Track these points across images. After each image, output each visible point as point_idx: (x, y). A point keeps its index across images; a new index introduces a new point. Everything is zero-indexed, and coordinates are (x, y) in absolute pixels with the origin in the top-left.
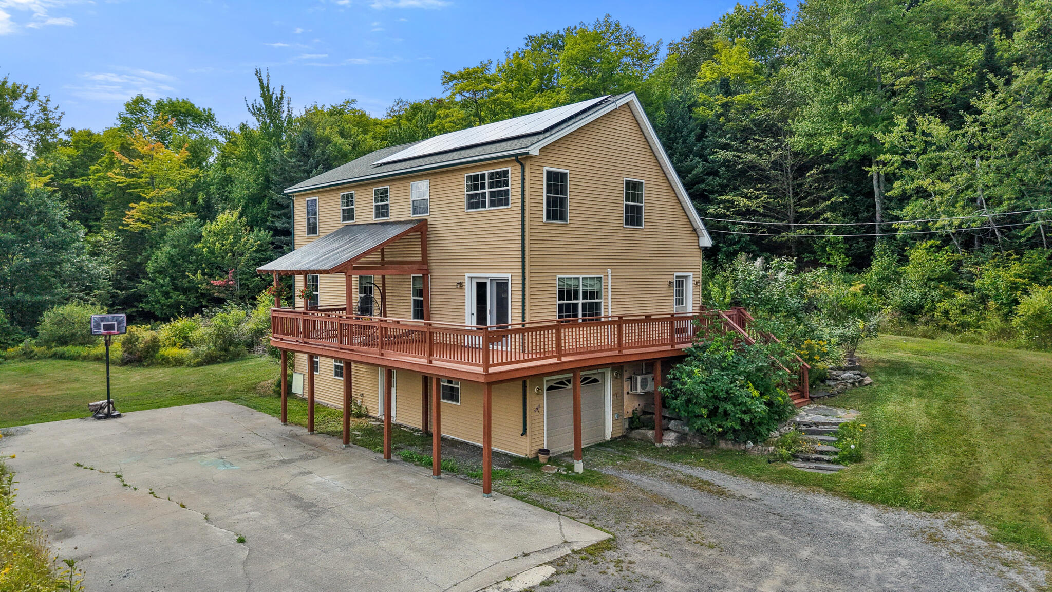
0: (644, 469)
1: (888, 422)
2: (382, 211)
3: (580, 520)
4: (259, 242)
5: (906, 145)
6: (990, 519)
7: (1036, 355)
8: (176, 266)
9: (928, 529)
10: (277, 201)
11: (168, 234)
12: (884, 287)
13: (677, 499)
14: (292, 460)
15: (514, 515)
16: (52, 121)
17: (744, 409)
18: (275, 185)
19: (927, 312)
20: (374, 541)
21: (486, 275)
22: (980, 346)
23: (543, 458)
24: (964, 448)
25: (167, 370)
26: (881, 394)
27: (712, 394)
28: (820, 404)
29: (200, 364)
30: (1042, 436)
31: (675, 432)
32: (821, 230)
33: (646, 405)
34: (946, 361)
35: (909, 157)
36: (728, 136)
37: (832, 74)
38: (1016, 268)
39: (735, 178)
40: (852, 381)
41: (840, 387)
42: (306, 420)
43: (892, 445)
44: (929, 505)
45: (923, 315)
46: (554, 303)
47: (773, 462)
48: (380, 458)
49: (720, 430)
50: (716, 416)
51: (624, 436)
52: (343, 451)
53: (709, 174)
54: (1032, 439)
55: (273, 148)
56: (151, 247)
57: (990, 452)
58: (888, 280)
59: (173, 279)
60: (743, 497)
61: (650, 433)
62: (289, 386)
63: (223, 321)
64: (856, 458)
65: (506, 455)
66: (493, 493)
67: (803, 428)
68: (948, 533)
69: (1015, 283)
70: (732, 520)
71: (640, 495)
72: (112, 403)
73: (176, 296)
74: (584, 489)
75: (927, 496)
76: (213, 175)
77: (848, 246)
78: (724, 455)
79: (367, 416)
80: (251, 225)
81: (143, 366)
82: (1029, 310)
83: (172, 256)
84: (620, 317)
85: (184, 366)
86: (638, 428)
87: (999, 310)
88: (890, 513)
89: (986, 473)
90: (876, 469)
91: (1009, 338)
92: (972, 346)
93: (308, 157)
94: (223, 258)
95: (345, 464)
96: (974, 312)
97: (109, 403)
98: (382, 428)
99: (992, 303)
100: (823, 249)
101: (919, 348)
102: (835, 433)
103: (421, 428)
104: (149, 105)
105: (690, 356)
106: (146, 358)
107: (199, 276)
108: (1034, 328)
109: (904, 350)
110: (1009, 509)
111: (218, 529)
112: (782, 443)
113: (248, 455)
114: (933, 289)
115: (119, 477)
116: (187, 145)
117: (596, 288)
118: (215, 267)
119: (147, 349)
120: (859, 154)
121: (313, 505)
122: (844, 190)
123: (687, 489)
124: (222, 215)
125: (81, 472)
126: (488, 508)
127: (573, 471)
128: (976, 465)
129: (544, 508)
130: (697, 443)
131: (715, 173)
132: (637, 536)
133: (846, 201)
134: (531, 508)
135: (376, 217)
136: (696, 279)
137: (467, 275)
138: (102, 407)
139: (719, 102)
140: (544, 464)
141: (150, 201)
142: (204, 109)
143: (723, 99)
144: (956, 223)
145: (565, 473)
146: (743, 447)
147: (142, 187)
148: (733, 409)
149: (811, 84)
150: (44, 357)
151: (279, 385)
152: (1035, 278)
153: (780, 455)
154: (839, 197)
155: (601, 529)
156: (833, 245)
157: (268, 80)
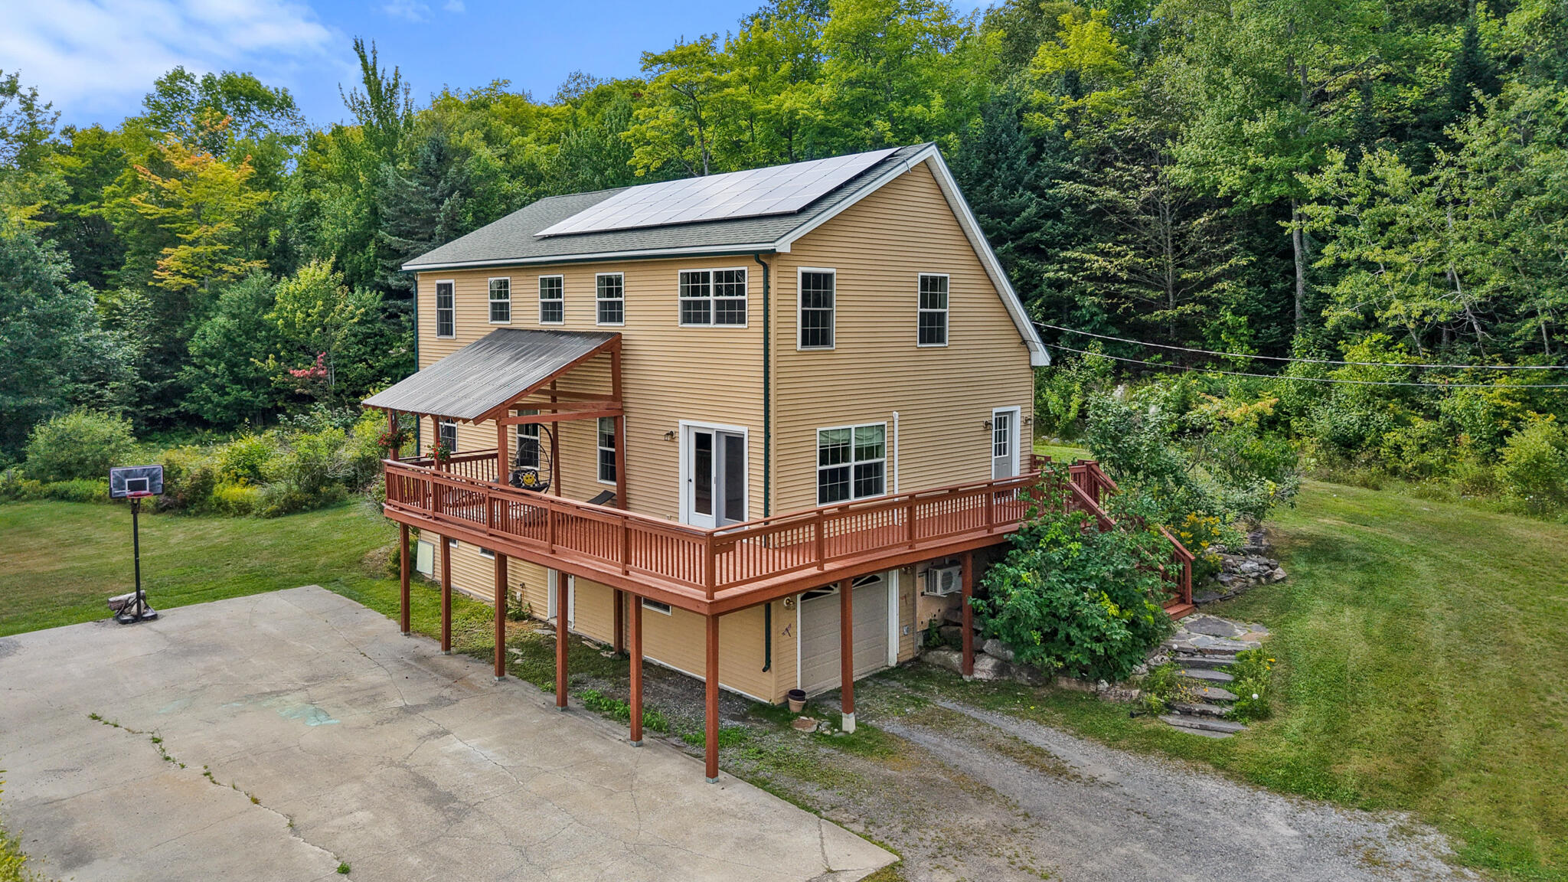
0: (945, 722)
1: (1308, 649)
2: (553, 311)
3: (851, 826)
4: (363, 310)
5: (1343, 192)
6: (1455, 824)
7: (1529, 527)
8: (235, 346)
9: (1363, 842)
10: (390, 245)
11: (222, 296)
12: (1307, 404)
13: (995, 783)
14: (418, 706)
15: (752, 818)
16: (40, 126)
17: (1095, 635)
18: (387, 221)
19: (1370, 445)
20: (543, 870)
21: (710, 426)
22: (1447, 505)
23: (795, 706)
24: (1419, 698)
25: (225, 521)
26: (1298, 598)
27: (1048, 610)
28: (1209, 613)
29: (275, 514)
30: (1534, 679)
31: (993, 657)
32: (1213, 305)
33: (949, 610)
34: (1395, 536)
35: (1347, 210)
36: (1076, 159)
37: (1235, 74)
38: (1502, 385)
39: (1087, 224)
40: (1256, 574)
41: (1238, 584)
42: (438, 628)
43: (1313, 692)
44: (1365, 797)
45: (1363, 451)
46: (813, 470)
47: (1138, 715)
48: (551, 703)
49: (1060, 664)
50: (1053, 641)
51: (916, 659)
52: (495, 689)
53: (1047, 217)
54: (1518, 685)
55: (383, 165)
56: (197, 316)
57: (1458, 707)
58: (1312, 392)
59: (231, 365)
60: (1093, 779)
61: (956, 658)
62: (412, 560)
63: (309, 447)
64: (1259, 713)
65: (740, 696)
66: (722, 775)
67: (1182, 657)
68: (1392, 848)
69: (1501, 407)
70: (1075, 822)
71: (941, 777)
72: (144, 598)
73: (235, 392)
74: (856, 764)
75: (1364, 781)
76: (290, 202)
77: (1253, 332)
78: (1063, 700)
79: (532, 619)
80: (350, 283)
81: (190, 514)
82: (1520, 456)
83: (229, 330)
84: (912, 496)
85: (251, 515)
86: (935, 647)
87: (1476, 447)
88: (1309, 811)
89: (1451, 743)
90: (1289, 732)
91: (1489, 493)
92: (1437, 505)
93: (438, 179)
94: (309, 334)
95: (498, 715)
96: (1439, 451)
97: (139, 597)
98: (553, 642)
99: (1465, 438)
100: (1217, 334)
101: (1357, 509)
102: (1230, 667)
103: (612, 644)
104: (192, 82)
105: (1015, 548)
106: (192, 502)
107: (271, 362)
108: (1525, 482)
109: (1332, 512)
110: (1482, 808)
111: (308, 846)
112: (1149, 686)
113: (351, 696)
114: (1379, 410)
115: (157, 741)
116: (249, 158)
117: (875, 442)
118: (297, 349)
119: (195, 489)
120: (1271, 197)
121: (451, 798)
122: (1249, 247)
123: (1010, 763)
124: (306, 269)
125: (99, 731)
126: (713, 805)
127: (840, 730)
128: (1437, 728)
129: (797, 804)
130: (1024, 678)
131: (1056, 216)
132: (936, 857)
133: (1252, 264)
134: (777, 803)
135: (544, 320)
136: (1026, 415)
137: (682, 422)
138: (127, 604)
139: (1065, 107)
140: (798, 715)
141: (194, 243)
142: (276, 89)
143: (1070, 103)
144: (1416, 314)
145: (828, 733)
146: (1092, 688)
147: (182, 221)
148: (1079, 635)
149: (1202, 86)
150: (37, 497)
151: (397, 561)
152: (1530, 400)
153: (1149, 705)
154: (1242, 257)
155: (881, 844)
156: (1232, 331)
157: (375, 58)
